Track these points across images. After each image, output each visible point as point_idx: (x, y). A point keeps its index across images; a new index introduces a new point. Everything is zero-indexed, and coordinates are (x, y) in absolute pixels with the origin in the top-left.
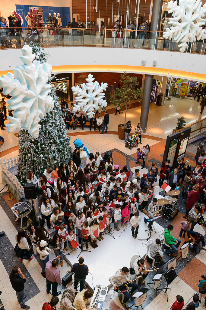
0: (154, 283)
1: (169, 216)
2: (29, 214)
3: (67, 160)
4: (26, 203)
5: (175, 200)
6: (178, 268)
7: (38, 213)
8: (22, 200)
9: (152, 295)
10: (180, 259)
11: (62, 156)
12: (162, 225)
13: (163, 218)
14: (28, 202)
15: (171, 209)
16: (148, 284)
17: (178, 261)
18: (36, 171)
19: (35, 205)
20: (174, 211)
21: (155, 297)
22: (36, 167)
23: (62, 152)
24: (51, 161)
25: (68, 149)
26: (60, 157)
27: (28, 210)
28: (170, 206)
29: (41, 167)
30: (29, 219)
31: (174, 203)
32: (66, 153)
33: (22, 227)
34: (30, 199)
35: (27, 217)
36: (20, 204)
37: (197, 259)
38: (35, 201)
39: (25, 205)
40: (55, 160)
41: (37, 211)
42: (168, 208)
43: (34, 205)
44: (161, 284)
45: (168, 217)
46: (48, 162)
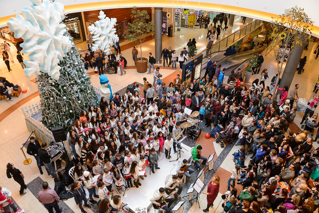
0: (189, 195)
1: (194, 136)
2: (62, 156)
3: (91, 99)
4: (56, 146)
5: (197, 121)
6: (207, 179)
7: (70, 154)
8: (52, 143)
9: (188, 206)
10: (207, 171)
11: (86, 96)
12: (188, 145)
13: (188, 139)
14: (58, 145)
15: (195, 130)
16: (183, 197)
17: (206, 173)
18: (61, 114)
19: (67, 146)
20: (198, 131)
21: (191, 207)
22: (61, 109)
23: (85, 92)
24: (75, 101)
25: (90, 88)
26: (84, 97)
27: (60, 152)
28: (194, 127)
29: (66, 109)
30: (63, 161)
31: (197, 124)
32: (89, 91)
33: (57, 170)
34: (60, 141)
35: (61, 159)
36: (50, 148)
37: (222, 168)
38: (66, 143)
39: (56, 148)
40: (79, 100)
41: (69, 152)
42: (192, 129)
43: (65, 146)
44: (194, 195)
45: (193, 138)
46: (72, 103)
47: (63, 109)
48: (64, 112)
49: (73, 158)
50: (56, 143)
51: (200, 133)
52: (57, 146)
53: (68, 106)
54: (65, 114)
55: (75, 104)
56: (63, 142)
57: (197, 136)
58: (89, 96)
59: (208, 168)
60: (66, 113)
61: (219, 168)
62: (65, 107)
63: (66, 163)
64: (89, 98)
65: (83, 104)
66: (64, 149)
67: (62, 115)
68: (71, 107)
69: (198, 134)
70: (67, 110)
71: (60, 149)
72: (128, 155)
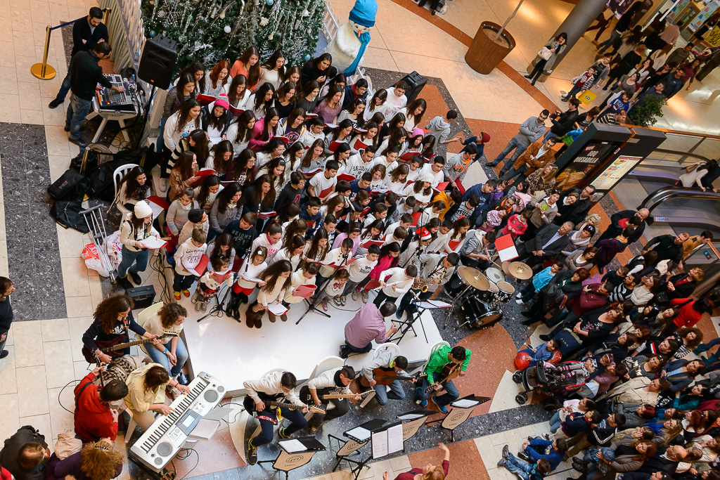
0: (346, 443)
1: (472, 318)
5: (509, 288)
6: (420, 440)
9: (325, 463)
10: (436, 423)
12: (442, 329)
13: (453, 314)
14: (140, 88)
15: (486, 305)
16: (329, 436)
19: (157, 105)
20: (490, 314)
21: (329, 472)
27: (130, 107)
28: (489, 296)
31: (503, 295)
32: (306, 13)
34: (150, 83)
35: (122, 125)
37: (475, 446)
38: (161, 94)
39: (130, 91)
40: (266, 16)
47: (213, 10)
48: (210, 19)
49: (153, 144)
50: (139, 80)
51: (492, 324)
52: (135, 86)
53: (228, 11)
54: (208, 25)
55: (250, 20)
56: (157, 88)
57: (480, 323)
58: (299, 25)
59: (443, 420)
60: (213, 24)
61: (470, 441)
62: (220, 7)
63: (128, 144)
64: (294, 31)
65: (269, 34)
66: (147, 108)
67: (201, 21)
68: (236, 20)
69: (487, 321)
70: (220, 19)
71: (138, 102)
72: (271, 237)
